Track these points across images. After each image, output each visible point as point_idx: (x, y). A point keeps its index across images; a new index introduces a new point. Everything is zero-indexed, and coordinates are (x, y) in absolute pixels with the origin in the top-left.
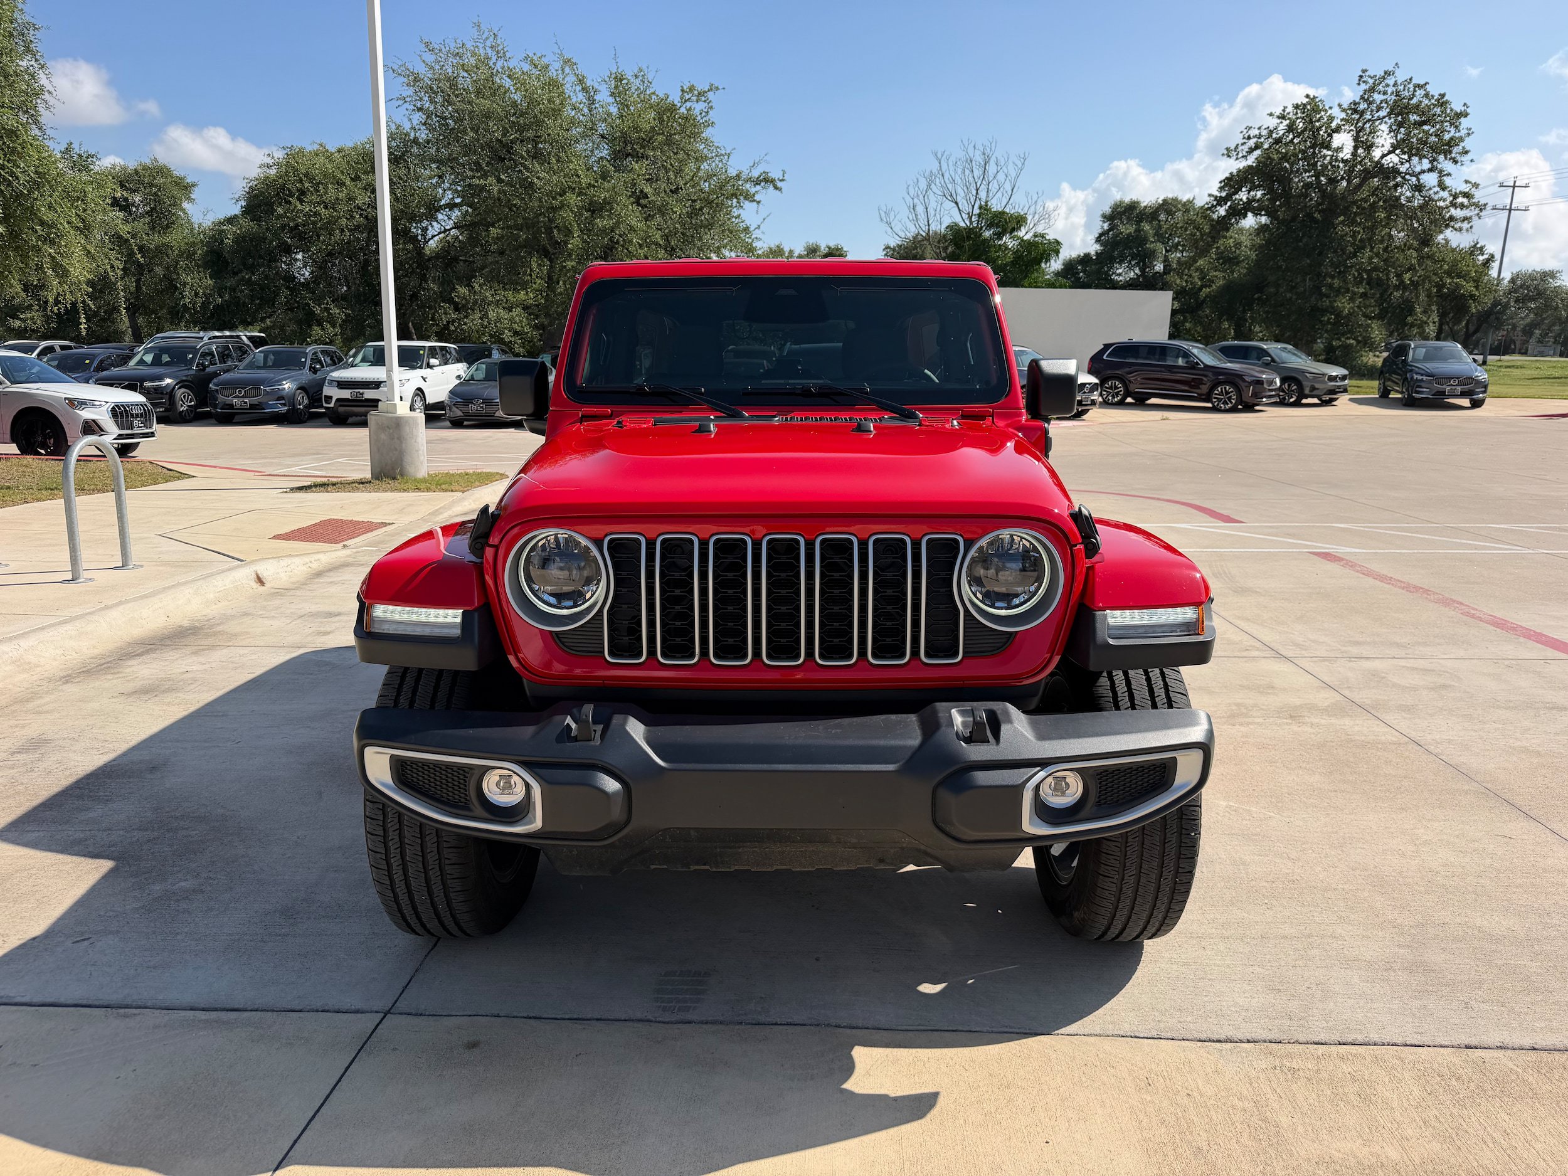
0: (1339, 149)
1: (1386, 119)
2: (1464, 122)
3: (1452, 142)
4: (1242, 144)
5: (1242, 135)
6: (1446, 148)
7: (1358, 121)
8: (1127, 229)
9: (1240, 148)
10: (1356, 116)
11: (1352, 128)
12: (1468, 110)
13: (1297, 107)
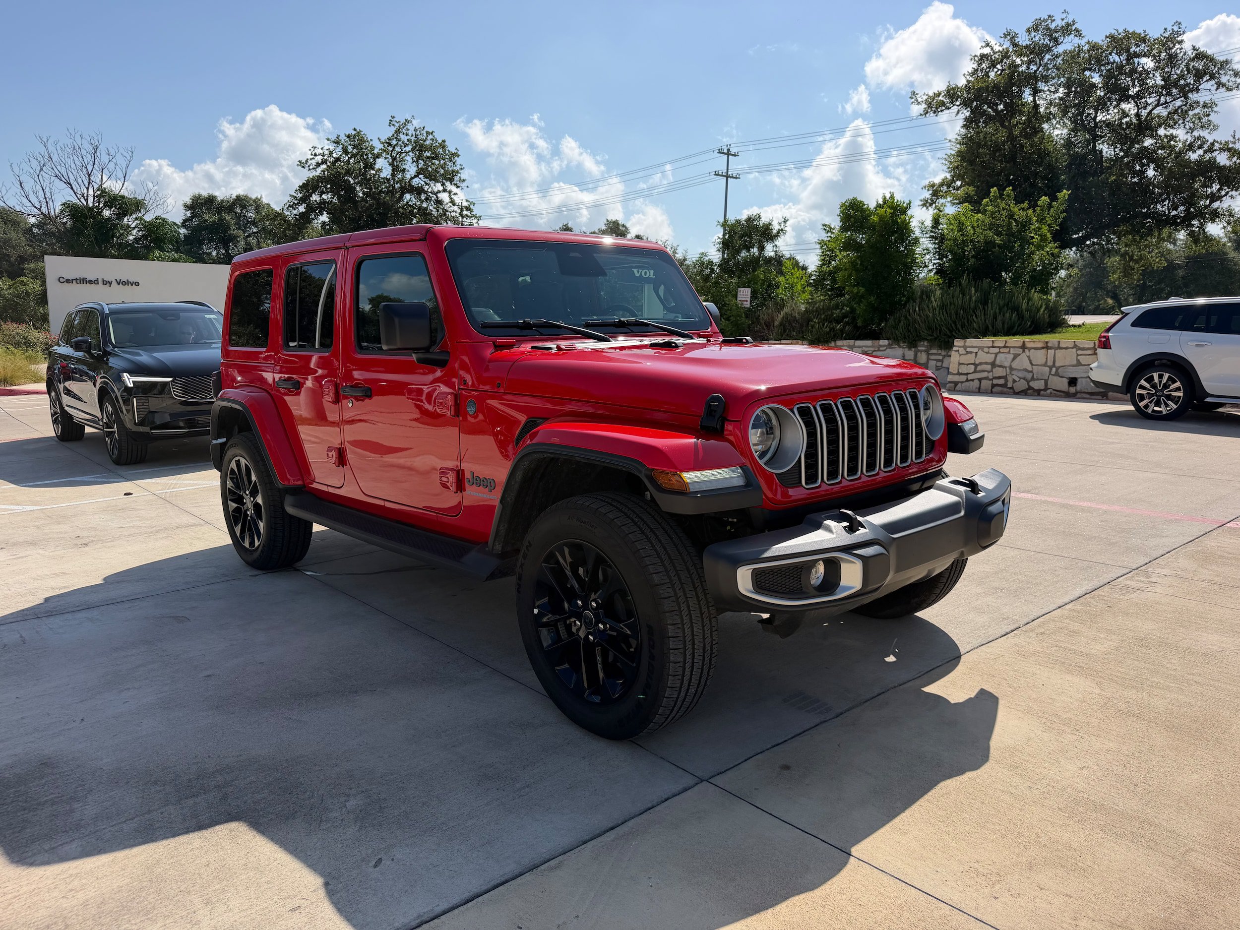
0: (380, 170)
1: (411, 153)
2: (458, 160)
3: (455, 173)
4: (311, 159)
5: (310, 152)
6: (450, 177)
7: (392, 151)
8: (210, 218)
9: (310, 162)
10: (390, 149)
11: (389, 156)
12: (459, 153)
13: (349, 136)
